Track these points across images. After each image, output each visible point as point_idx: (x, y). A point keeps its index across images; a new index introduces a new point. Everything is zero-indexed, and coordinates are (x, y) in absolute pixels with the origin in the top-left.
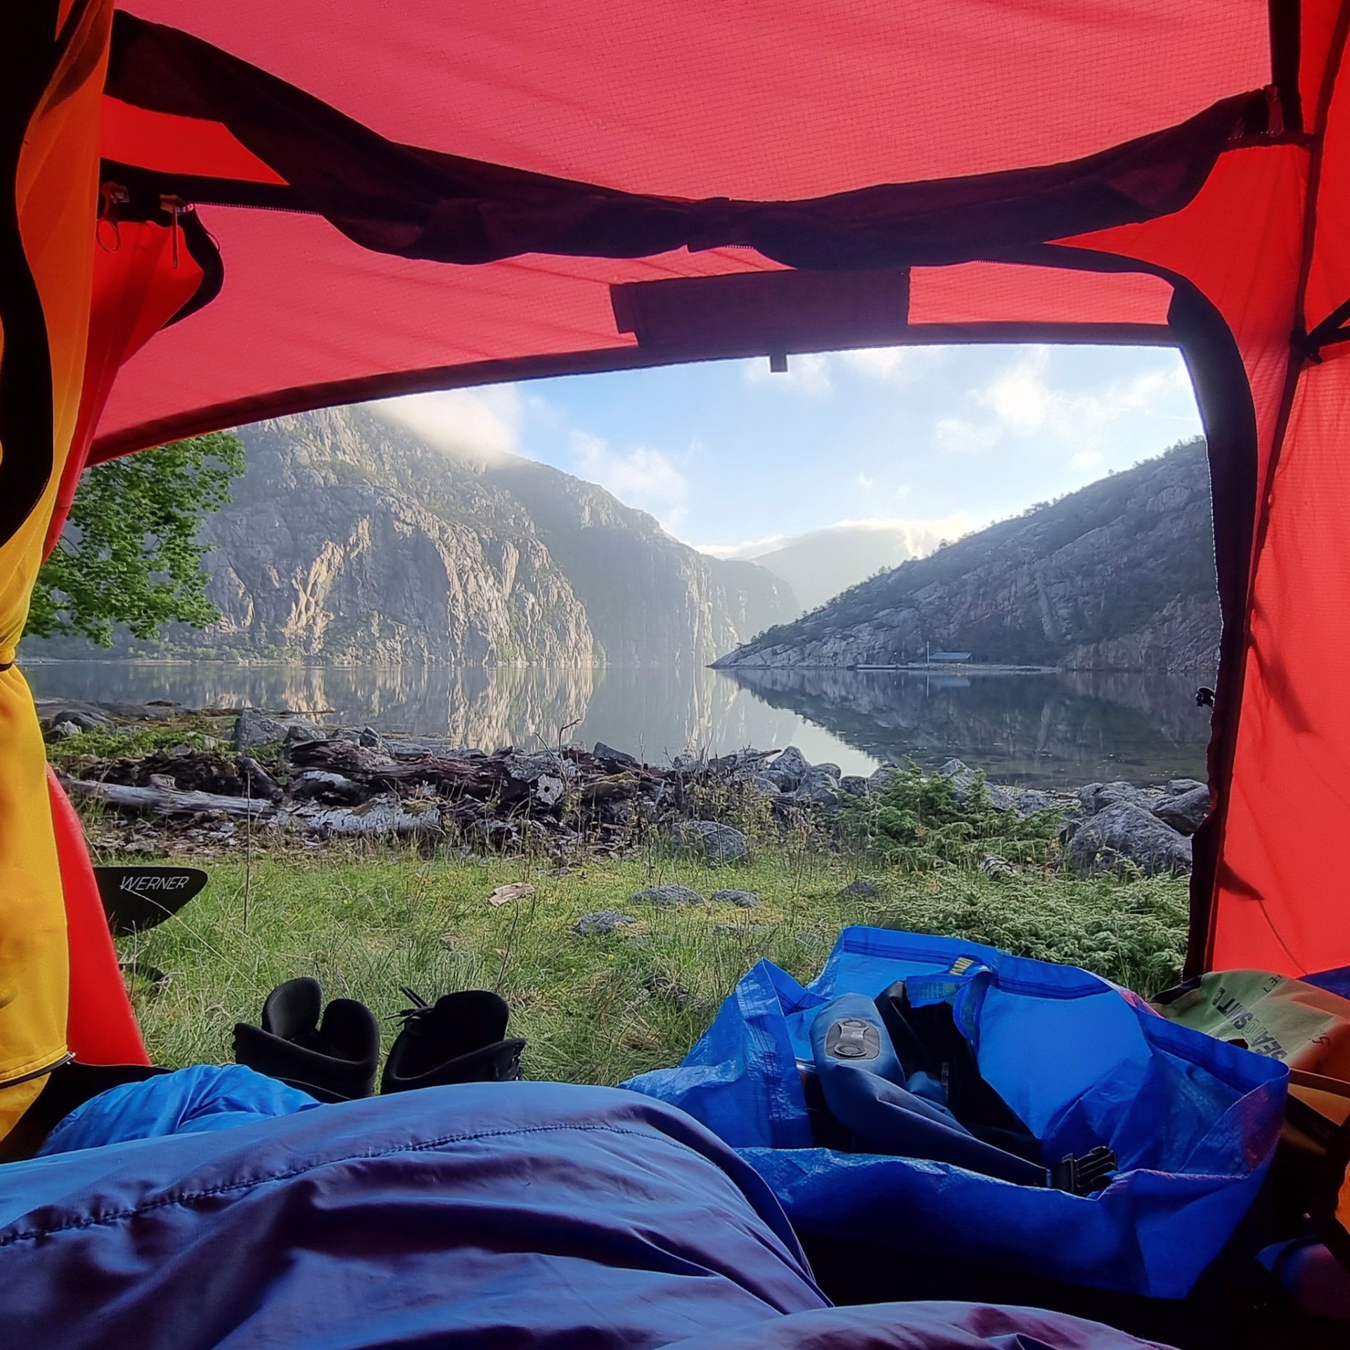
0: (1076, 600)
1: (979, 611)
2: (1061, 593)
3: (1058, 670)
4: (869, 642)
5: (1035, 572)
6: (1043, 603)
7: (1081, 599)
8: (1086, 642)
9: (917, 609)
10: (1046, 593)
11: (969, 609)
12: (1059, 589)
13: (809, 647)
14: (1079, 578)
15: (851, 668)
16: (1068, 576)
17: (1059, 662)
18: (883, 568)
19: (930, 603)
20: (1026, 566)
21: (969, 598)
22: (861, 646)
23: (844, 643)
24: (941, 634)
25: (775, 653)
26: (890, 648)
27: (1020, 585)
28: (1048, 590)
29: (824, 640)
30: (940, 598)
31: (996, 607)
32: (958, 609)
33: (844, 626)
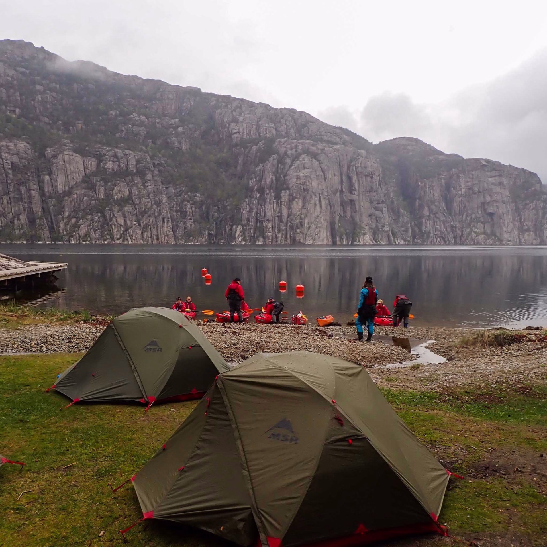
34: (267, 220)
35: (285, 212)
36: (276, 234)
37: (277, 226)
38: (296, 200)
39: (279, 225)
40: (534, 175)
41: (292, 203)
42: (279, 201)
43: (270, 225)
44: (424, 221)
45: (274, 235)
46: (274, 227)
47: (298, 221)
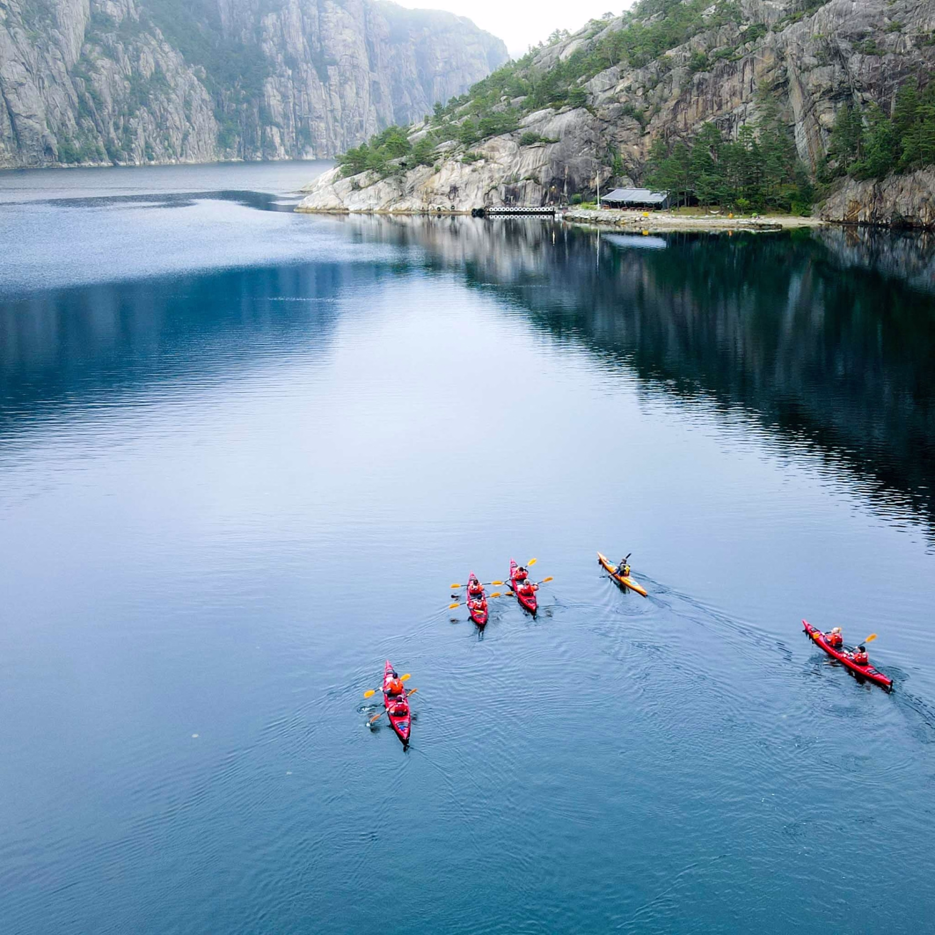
0: (850, 96)
1: (692, 113)
2: (826, 84)
3: (813, 222)
4: (510, 168)
5: (786, 44)
6: (796, 101)
7: (858, 96)
8: (862, 176)
9: (590, 109)
10: (800, 84)
11: (675, 111)
12: (820, 78)
13: (411, 176)
14: (857, 57)
15: (479, 213)
16: (837, 53)
17: (815, 207)
18: (557, 34)
19: (611, 100)
20: (769, 37)
21: (676, 91)
22: (497, 176)
23: (468, 169)
24: (630, 154)
25: (356, 187)
26: (543, 177)
27: (759, 68)
28: (804, 78)
29: (436, 164)
30: (629, 89)
31: (720, 108)
32: (657, 111)
33: (469, 140)
34: (318, 117)
35: (338, 104)
36: (333, 142)
37: (331, 127)
38: (350, 83)
39: (334, 126)
40: (502, 42)
41: (344, 89)
42: (327, 84)
43: (322, 125)
44: (409, 113)
45: (330, 143)
46: (327, 129)
47: (357, 119)
